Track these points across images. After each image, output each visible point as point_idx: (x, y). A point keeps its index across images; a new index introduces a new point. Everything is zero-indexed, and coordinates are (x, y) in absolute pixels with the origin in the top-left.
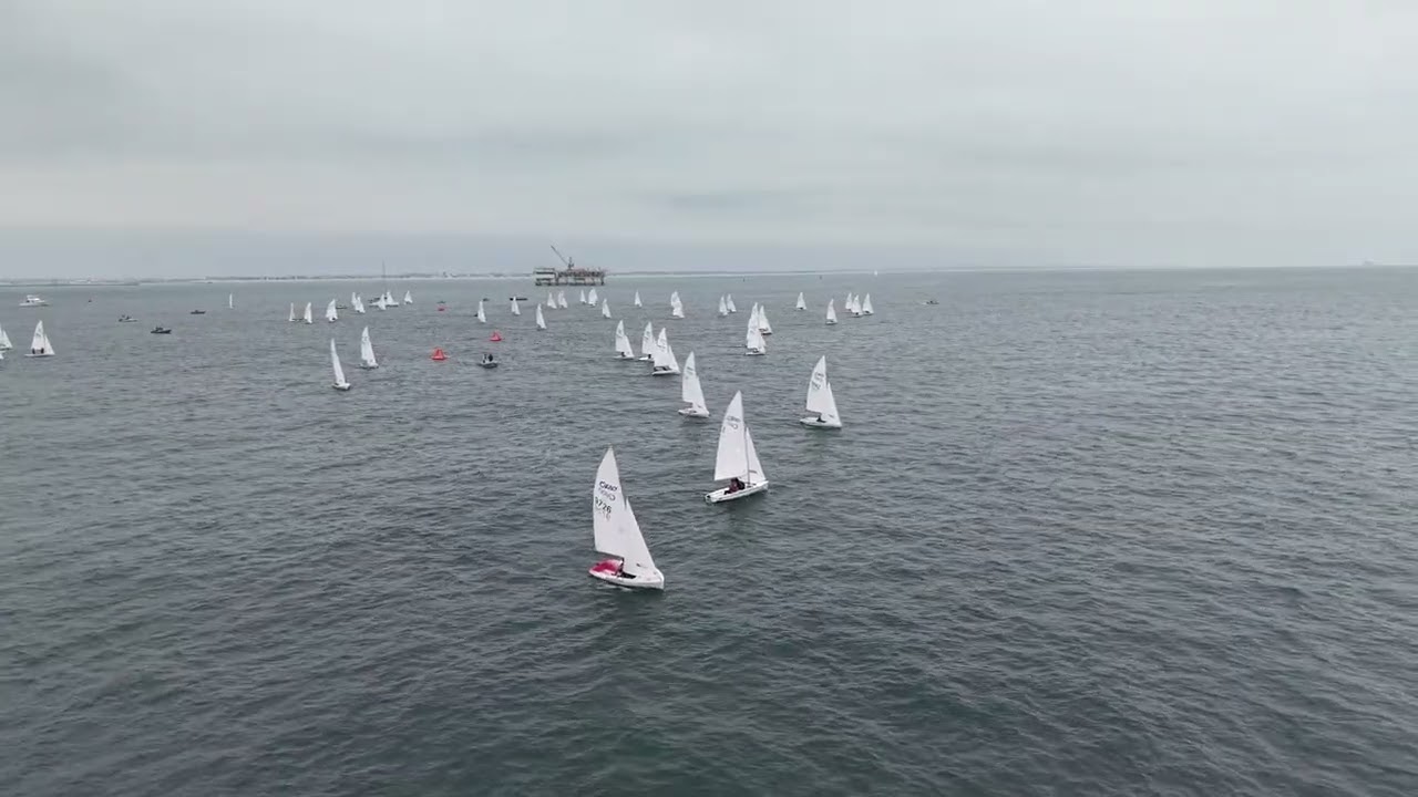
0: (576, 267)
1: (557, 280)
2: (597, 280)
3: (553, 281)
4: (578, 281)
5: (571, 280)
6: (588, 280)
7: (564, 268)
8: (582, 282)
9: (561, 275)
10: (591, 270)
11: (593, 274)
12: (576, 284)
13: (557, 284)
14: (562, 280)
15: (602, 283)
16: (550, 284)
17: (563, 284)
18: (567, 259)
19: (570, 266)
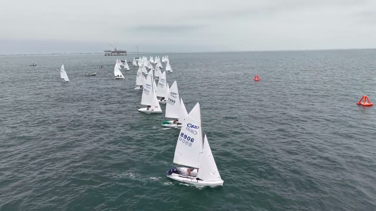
0: (118, 49)
1: (111, 53)
2: (124, 54)
3: (110, 54)
4: (118, 54)
5: (116, 54)
6: (121, 54)
7: (113, 50)
8: (119, 54)
9: (113, 52)
10: (122, 51)
11: (123, 52)
12: (118, 55)
13: (112, 55)
14: (113, 54)
15: (126, 55)
16: (109, 55)
17: (113, 55)
18: (114, 47)
19: (115, 50)
